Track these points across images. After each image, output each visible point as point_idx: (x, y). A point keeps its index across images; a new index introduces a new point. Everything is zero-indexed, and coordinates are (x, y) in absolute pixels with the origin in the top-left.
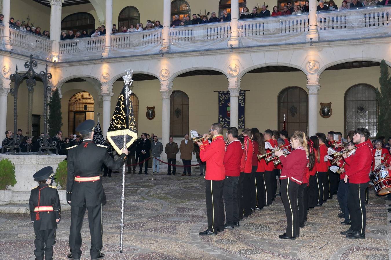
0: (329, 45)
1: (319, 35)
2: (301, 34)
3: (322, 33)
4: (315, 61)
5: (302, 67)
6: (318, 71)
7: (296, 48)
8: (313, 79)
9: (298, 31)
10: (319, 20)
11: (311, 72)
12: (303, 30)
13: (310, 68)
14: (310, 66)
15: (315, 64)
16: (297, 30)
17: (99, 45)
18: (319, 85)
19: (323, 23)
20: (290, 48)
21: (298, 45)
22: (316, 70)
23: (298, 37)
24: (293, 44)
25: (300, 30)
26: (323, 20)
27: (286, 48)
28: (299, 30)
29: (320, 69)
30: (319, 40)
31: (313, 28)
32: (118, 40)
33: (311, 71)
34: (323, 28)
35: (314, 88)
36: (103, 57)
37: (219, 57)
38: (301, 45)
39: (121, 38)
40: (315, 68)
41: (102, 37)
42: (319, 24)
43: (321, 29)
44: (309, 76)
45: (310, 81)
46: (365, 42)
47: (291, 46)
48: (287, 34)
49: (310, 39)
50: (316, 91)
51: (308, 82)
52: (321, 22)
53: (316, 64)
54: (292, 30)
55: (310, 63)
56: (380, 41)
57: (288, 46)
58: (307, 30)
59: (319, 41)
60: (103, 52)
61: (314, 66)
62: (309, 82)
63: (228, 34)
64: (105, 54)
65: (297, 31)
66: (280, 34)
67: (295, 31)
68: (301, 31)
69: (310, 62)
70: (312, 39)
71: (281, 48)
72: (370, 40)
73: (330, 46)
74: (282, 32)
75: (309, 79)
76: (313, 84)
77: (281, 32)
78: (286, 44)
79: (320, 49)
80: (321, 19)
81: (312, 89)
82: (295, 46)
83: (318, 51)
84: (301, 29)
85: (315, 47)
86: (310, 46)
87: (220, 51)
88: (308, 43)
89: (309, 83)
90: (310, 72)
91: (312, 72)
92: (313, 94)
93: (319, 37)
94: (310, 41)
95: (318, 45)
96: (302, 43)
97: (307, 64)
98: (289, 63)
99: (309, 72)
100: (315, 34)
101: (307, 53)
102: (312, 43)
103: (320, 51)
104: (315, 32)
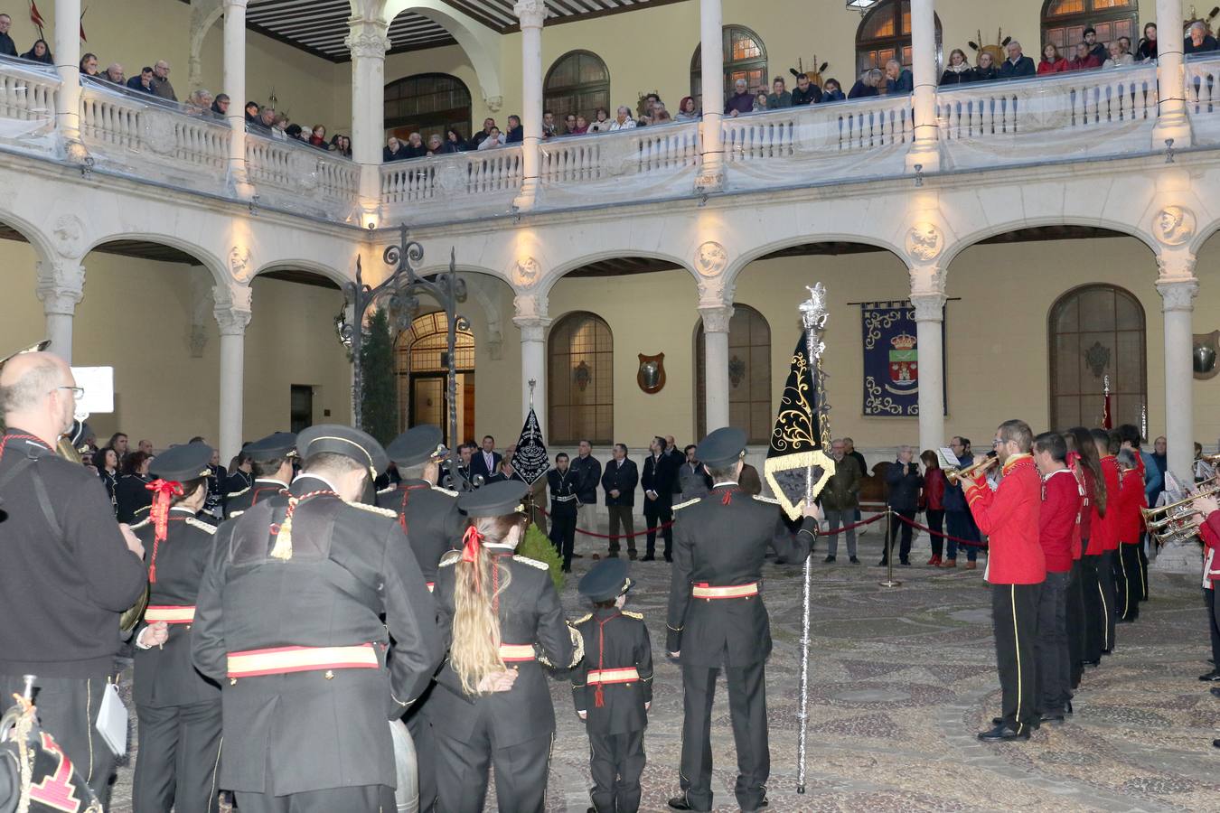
1: (1192, 129)
2: (1138, 126)
3: (1200, 121)
4: (1181, 209)
5: (1140, 227)
6: (1193, 239)
7: (1120, 169)
8: (1176, 264)
9: (1124, 117)
10: (1192, 83)
11: (1169, 241)
12: (1139, 114)
13: (1167, 230)
14: (1167, 223)
15: (1182, 219)
16: (1121, 115)
17: (504, 173)
18: (1197, 284)
19: (1203, 93)
20: (1102, 171)
21: (1126, 162)
22: (1186, 237)
23: (1123, 137)
24: (1110, 158)
25: (1130, 116)
26: (1203, 82)
27: (1089, 172)
28: (1127, 115)
29: (1197, 234)
30: (1193, 143)
31: (1171, 107)
32: (562, 158)
33: (1170, 239)
34: (1204, 107)
35: (1182, 290)
36: (519, 211)
37: (877, 202)
38: (1136, 161)
39: (570, 152)
40: (1183, 229)
41: (513, 150)
42: (1190, 95)
43: (1197, 108)
44: (1165, 255)
45: (1167, 271)
47: (1106, 164)
48: (1091, 128)
49: (1166, 141)
50: (1185, 300)
51: (1162, 274)
52: (1197, 88)
53: (1186, 216)
54: (1106, 116)
55: (1167, 216)
57: (1095, 165)
58: (1152, 113)
59: (1194, 147)
60: (518, 194)
61: (1178, 224)
62: (1165, 273)
63: (903, 131)
64: (524, 202)
65: (1122, 119)
66: (1069, 130)
67: (1115, 117)
68: (1134, 117)
69: (1165, 213)
70: (1172, 141)
71: (1074, 171)
74: (1074, 124)
75: (1164, 263)
76: (1180, 280)
77: (1070, 121)
78: (1089, 160)
79: (1198, 172)
80: (1197, 79)
81: (1173, 294)
82: (1117, 163)
83: (1191, 178)
84: (1134, 112)
85: (1182, 166)
86: (1167, 162)
87: (883, 184)
88: (1159, 153)
89: (1164, 277)
90: (1166, 241)
91: (1174, 242)
92: (1179, 309)
93: (1193, 136)
94: (1165, 146)
95: (1191, 160)
96: (1140, 155)
97: (1156, 218)
98: (1099, 216)
99: (1164, 244)
100: (1179, 125)
101: (1155, 184)
102: (1171, 153)
103: (1197, 177)
104: (1178, 119)
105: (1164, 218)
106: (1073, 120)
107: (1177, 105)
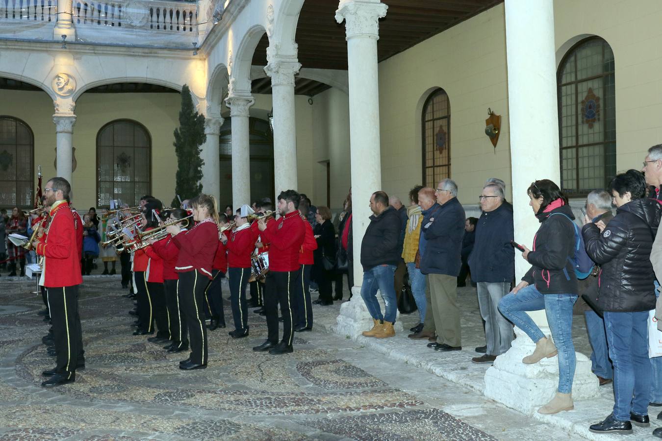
0: (93, 51)
1: (76, 32)
2: (44, 25)
3: (80, 28)
4: (68, 75)
5: (45, 83)
6: (75, 93)
7: (35, 48)
8: (65, 107)
9: (37, 18)
10: (76, 6)
11: (61, 93)
12: (46, 18)
13: (60, 87)
14: (60, 83)
15: (68, 81)
16: (35, 17)
18: (76, 118)
19: (82, 14)
20: (23, 48)
21: (38, 45)
22: (71, 92)
23: (36, 30)
24: (29, 41)
25: (41, 18)
26: (82, 6)
27: (16, 47)
28: (39, 18)
29: (77, 89)
30: (76, 39)
31: (65, 17)
33: (62, 92)
34: (82, 21)
35: (67, 121)
38: (44, 45)
40: (69, 87)
42: (75, 13)
43: (79, 21)
44: (58, 101)
45: (59, 109)
46: (151, 53)
47: (26, 44)
48: (17, 22)
49: (62, 36)
50: (69, 128)
51: (57, 111)
52: (79, 9)
53: (71, 80)
54: (19, 15)
55: (60, 78)
56: (174, 54)
57: (19, 44)
58: (53, 19)
59: (76, 42)
61: (66, 84)
62: (59, 111)
65: (35, 19)
66: (4, 20)
67: (32, 18)
68: (43, 19)
69: (59, 77)
70: (65, 36)
71: (6, 45)
72: (160, 51)
73: (95, 53)
74: (7, 17)
75: (58, 105)
76: (66, 115)
77: (5, 16)
78: (17, 40)
79: (78, 56)
80: (79, 4)
81: (62, 123)
82: (33, 45)
83: (74, 59)
84: (43, 16)
85: (70, 52)
86: (62, 48)
88: (57, 42)
89: (58, 113)
90: (59, 93)
91: (64, 94)
92: (66, 132)
93: (76, 36)
94: (61, 39)
95: (75, 49)
96: (47, 42)
97: (54, 79)
98: (21, 74)
99: (58, 94)
100: (69, 28)
101: (54, 60)
102: (65, 44)
103: (77, 59)
104: (68, 24)
105: (59, 80)
106: (7, 15)
107: (68, 17)
